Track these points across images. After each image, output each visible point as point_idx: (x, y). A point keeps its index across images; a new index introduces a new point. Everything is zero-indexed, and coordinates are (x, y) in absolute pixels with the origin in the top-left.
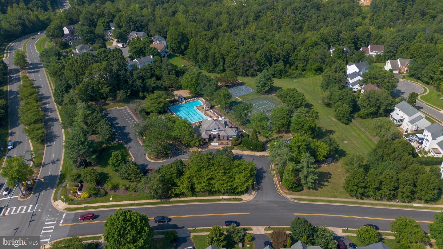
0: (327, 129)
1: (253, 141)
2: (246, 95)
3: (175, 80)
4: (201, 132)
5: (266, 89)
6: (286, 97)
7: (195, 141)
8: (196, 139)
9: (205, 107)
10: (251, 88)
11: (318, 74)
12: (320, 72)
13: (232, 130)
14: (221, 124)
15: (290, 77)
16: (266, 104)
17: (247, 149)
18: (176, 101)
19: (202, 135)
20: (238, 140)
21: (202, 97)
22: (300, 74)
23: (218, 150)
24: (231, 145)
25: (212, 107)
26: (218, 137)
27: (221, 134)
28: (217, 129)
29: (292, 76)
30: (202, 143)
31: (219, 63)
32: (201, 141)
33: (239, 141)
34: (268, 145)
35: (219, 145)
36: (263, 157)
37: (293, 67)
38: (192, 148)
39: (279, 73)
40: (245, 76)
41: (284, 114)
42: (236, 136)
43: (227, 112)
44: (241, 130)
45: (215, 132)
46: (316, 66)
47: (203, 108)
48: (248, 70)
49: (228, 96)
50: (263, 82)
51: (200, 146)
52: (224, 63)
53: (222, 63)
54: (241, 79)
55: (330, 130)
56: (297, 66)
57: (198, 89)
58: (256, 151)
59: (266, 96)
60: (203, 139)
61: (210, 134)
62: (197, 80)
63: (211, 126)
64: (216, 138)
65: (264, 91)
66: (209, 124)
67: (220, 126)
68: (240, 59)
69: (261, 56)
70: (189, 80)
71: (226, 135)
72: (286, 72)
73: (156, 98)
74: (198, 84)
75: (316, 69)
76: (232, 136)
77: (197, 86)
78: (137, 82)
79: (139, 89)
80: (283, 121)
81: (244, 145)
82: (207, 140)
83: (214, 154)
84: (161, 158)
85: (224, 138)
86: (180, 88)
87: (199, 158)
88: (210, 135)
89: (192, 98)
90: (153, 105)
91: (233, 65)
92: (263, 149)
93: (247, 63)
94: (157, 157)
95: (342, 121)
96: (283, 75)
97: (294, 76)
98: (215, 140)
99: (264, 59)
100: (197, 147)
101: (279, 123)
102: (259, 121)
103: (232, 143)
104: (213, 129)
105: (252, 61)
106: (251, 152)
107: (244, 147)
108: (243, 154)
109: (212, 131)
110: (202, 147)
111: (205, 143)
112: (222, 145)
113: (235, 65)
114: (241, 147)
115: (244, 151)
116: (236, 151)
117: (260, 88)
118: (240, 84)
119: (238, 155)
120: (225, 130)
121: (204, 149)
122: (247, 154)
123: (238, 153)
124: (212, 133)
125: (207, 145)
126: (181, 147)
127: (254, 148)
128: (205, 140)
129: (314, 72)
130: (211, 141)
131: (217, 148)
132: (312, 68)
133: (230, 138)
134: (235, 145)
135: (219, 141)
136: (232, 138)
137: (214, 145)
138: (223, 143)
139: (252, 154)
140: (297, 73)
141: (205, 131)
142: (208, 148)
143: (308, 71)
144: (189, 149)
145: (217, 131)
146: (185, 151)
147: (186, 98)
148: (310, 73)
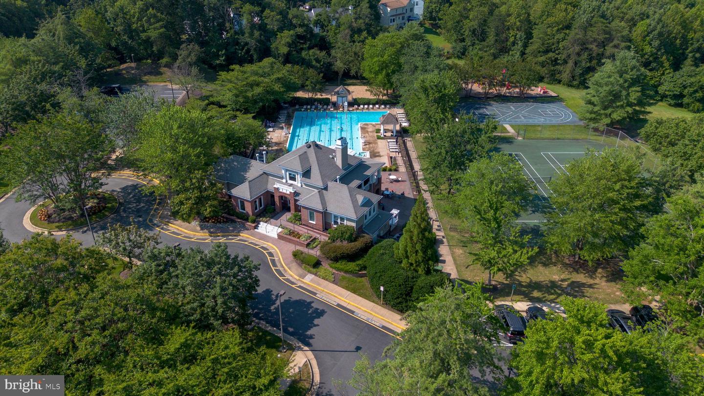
2: (539, 125)
5: (618, 115)
10: (574, 112)
13: (354, 197)
17: (370, 291)
24: (318, 253)
26: (297, 210)
27: (304, 201)
28: (299, 178)
31: (514, 44)
35: (280, 237)
38: (186, 220)
45: (289, 188)
47: (378, 131)
50: (610, 88)
51: (212, 221)
52: (525, 46)
53: (520, 44)
54: (554, 91)
58: (401, 311)
60: (235, 198)
61: (270, 188)
63: (283, 162)
64: (289, 209)
65: (608, 121)
68: (575, 33)
71: (320, 208)
74: (398, 65)
76: (342, 219)
81: (364, 268)
82: (248, 209)
85: (312, 217)
88: (272, 196)
89: (374, 104)
91: (547, 52)
93: (593, 47)
94: (49, 217)
98: (285, 216)
99: (656, 43)
103: (327, 246)
104: (288, 173)
105: (611, 45)
106: (379, 308)
107: (362, 276)
108: (339, 305)
109: (284, 181)
110: (219, 228)
111: (238, 218)
112: (290, 241)
113: (554, 52)
114: (346, 272)
115: (354, 293)
116: (319, 284)
117: (596, 109)
118: (546, 98)
119: (313, 302)
120: (326, 189)
121: (219, 236)
122: (353, 312)
123: (319, 296)
124: (275, 188)
125: (244, 226)
126: (160, 208)
127: (396, 296)
128: (242, 207)
130: (264, 217)
131: (262, 247)
133: (336, 223)
134: (328, 258)
135: (294, 223)
136: (342, 225)
137: (265, 233)
138: (296, 235)
139: (374, 318)
141: (256, 176)
142: (235, 236)
144: (172, 221)
145: (299, 185)
146: (154, 224)
147: (359, 101)
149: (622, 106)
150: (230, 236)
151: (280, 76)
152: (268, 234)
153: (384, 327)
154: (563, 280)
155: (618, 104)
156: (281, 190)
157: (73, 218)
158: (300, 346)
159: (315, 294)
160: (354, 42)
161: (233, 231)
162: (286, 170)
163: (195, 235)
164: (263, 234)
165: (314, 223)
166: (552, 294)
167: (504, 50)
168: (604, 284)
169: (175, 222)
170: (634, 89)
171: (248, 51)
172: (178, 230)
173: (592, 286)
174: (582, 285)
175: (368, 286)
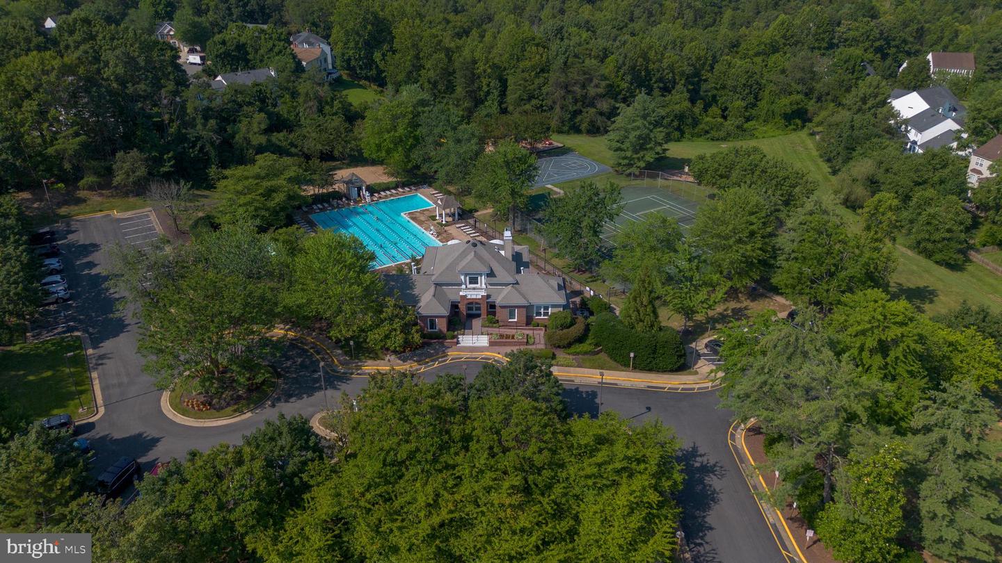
0: (900, 285)
1: (639, 327)
2: (577, 180)
3: (342, 130)
4: (416, 292)
5: (650, 157)
6: (727, 177)
7: (386, 327)
8: (391, 319)
9: (441, 215)
10: (594, 160)
11: (795, 130)
12: (798, 122)
13: (547, 282)
14: (500, 259)
15: (708, 136)
16: (654, 204)
17: (614, 364)
18: (337, 195)
19: (422, 304)
20: (572, 324)
21: (430, 186)
22: (738, 127)
23: (489, 368)
24: (542, 347)
25: (464, 215)
26: (489, 313)
27: (499, 300)
28: (483, 280)
29: (714, 133)
30: (417, 338)
31: (488, 93)
32: (414, 329)
33: (577, 329)
34: (700, 345)
35: (492, 344)
36: (686, 396)
37: (715, 110)
38: (376, 357)
39: (676, 124)
40: (568, 133)
41: (753, 219)
42: (565, 307)
43: (518, 228)
44: (577, 287)
45: (476, 292)
46: (784, 103)
47: (433, 218)
48: (577, 113)
49: (524, 167)
50: (638, 133)
51: (407, 350)
52: (503, 94)
53: (496, 93)
54: (557, 141)
55: (912, 286)
56: (726, 108)
57: (416, 155)
58: (651, 370)
59: (647, 182)
60: (424, 318)
61: (454, 298)
62: (414, 125)
63: (459, 267)
64: (478, 316)
65: (642, 164)
66: (450, 260)
67: (497, 269)
68: (554, 76)
69: (618, 71)
70: (387, 123)
71: (523, 302)
72: (696, 123)
73: (257, 177)
74: (416, 138)
75: (789, 111)
76: (546, 308)
77: (413, 146)
78: (199, 127)
79: (207, 154)
80: (749, 247)
81: (597, 345)
82: (442, 325)
83: (471, 387)
84: (228, 405)
85: (512, 316)
86: (358, 159)
87: (389, 411)
88: (455, 306)
89: (396, 188)
90: (242, 200)
91: (531, 97)
92: (682, 364)
93: (577, 89)
94: (210, 405)
95: (938, 257)
96: (687, 130)
97: (722, 134)
98: (477, 323)
99: (628, 78)
100: (395, 352)
101: (728, 259)
102: (653, 249)
103: (549, 338)
104: (468, 278)
105: (592, 85)
106: (632, 374)
107: (598, 353)
108: (600, 383)
109: (464, 286)
110: (420, 355)
111: (432, 339)
112: (505, 344)
113: (537, 98)
114: (586, 353)
115: (602, 369)
116: (568, 372)
117: (629, 154)
118: (556, 150)
119: (578, 388)
120: (517, 283)
121: (428, 362)
122: (616, 384)
123: (577, 381)
124: (461, 296)
125: (443, 346)
126: (326, 357)
127: (645, 358)
128: (433, 325)
129: (783, 121)
130: (457, 330)
131: (482, 358)
132: (773, 112)
133: (539, 314)
134: (559, 347)
135: (492, 327)
136: (546, 314)
137: (471, 345)
138: (508, 337)
139: (636, 383)
140: (730, 124)
141: (432, 289)
142: (444, 357)
143: (761, 121)
144: (360, 364)
145: (484, 286)
146: (343, 373)
147: (376, 188)
148: (769, 126)
149: (651, 148)
150: (439, 358)
151: (292, 174)
152: (475, 345)
153: (649, 387)
154: (725, 310)
155: (648, 146)
156: (469, 297)
157: (241, 396)
159: (573, 381)
160: (324, 115)
161: (438, 354)
162: (466, 275)
163: (403, 368)
164: (470, 347)
165: (516, 320)
167: (478, 102)
168: (752, 304)
169: (366, 364)
170: (658, 130)
172: (378, 369)
173: (746, 308)
174: (740, 310)
175: (608, 359)
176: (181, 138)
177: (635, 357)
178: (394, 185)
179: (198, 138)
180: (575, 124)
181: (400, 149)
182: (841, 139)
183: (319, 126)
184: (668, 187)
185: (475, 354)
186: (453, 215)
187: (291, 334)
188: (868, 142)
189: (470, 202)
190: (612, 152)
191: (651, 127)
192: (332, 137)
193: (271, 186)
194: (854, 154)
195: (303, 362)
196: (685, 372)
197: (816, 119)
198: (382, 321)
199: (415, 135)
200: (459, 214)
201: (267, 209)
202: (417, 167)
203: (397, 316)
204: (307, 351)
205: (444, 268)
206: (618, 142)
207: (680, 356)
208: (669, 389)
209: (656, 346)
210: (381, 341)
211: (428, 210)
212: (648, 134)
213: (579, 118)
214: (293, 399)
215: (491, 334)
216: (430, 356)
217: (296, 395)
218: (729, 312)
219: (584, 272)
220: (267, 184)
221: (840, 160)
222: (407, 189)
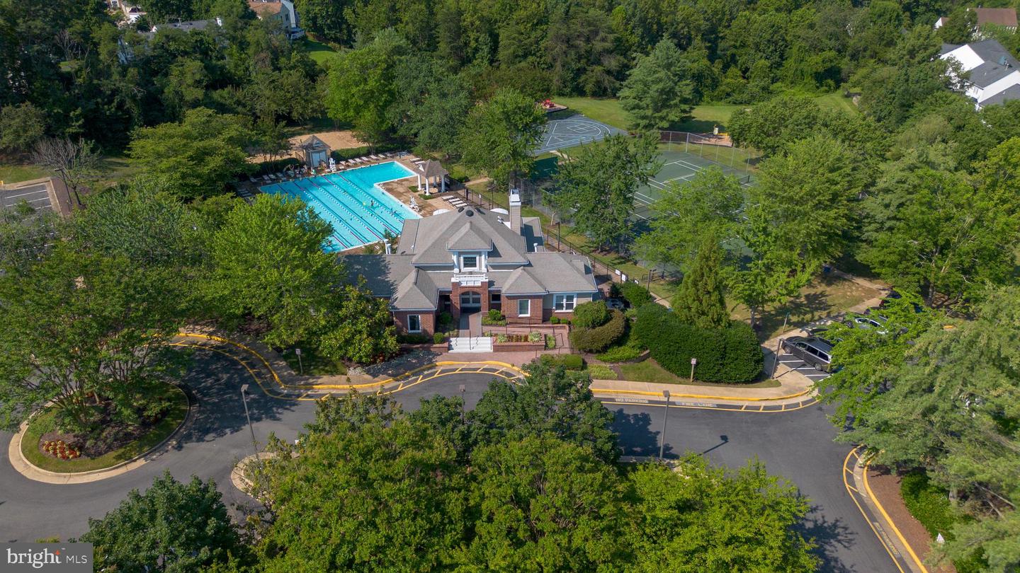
1: (701, 323)
2: (588, 144)
3: (302, 86)
4: (391, 278)
5: (674, 116)
6: (776, 135)
7: (347, 329)
8: (355, 317)
9: (424, 186)
10: (604, 123)
11: (827, 92)
12: (831, 82)
13: (570, 262)
14: (506, 233)
15: (730, 99)
16: (684, 171)
17: (666, 373)
19: (399, 294)
20: (608, 319)
21: (410, 152)
22: (763, 89)
23: (500, 389)
24: (567, 351)
25: (452, 185)
26: (491, 307)
27: (505, 288)
28: (482, 261)
29: (736, 96)
30: (392, 342)
31: (477, 50)
32: (388, 330)
33: (614, 327)
35: (497, 349)
36: (771, 417)
37: (734, 70)
38: (334, 371)
40: (570, 95)
42: (595, 296)
44: (603, 271)
45: (474, 278)
46: (815, 61)
47: (414, 189)
48: (580, 72)
50: (660, 86)
51: (377, 360)
52: (494, 50)
53: (486, 49)
54: (560, 104)
56: (747, 69)
57: (391, 114)
58: (718, 382)
59: (671, 146)
60: (401, 315)
61: (445, 286)
62: (388, 76)
63: (450, 244)
64: (477, 310)
65: (665, 125)
66: (436, 235)
67: (502, 245)
68: (554, 28)
69: (627, 24)
70: (355, 74)
71: (539, 290)
72: (715, 84)
73: (187, 136)
74: (391, 93)
75: (821, 69)
76: (570, 298)
77: (387, 104)
78: (116, 77)
79: (128, 112)
81: (642, 348)
82: (426, 324)
83: (473, 416)
85: (523, 309)
86: (322, 122)
88: (444, 298)
89: (368, 154)
90: (165, 164)
91: (527, 54)
92: (759, 373)
93: (580, 43)
94: (82, 449)
96: (706, 93)
97: (745, 97)
98: (475, 320)
99: (639, 31)
100: (360, 363)
101: (803, 229)
103: (576, 339)
104: (462, 258)
105: (598, 38)
106: (694, 388)
107: (643, 359)
108: (650, 402)
109: (456, 270)
110: (397, 366)
111: (413, 343)
112: (516, 349)
113: (534, 54)
114: (628, 360)
115: (652, 381)
116: (605, 387)
117: (649, 112)
118: (559, 113)
119: (621, 411)
120: (530, 265)
121: (408, 377)
122: (673, 403)
123: (620, 400)
124: (453, 283)
125: (429, 353)
126: (264, 371)
127: (712, 365)
128: (414, 323)
129: (814, 82)
130: (449, 330)
131: (484, 370)
132: (802, 71)
133: (560, 306)
134: (591, 351)
135: (496, 325)
136: (570, 306)
137: (468, 351)
138: (518, 339)
139: (700, 401)
140: (754, 86)
141: (413, 274)
142: (431, 368)
143: (788, 82)
144: (311, 381)
145: (484, 269)
146: (287, 395)
147: (343, 155)
148: (797, 88)
149: (676, 105)
150: (424, 370)
151: (233, 133)
152: (473, 351)
153: (719, 406)
155: (672, 103)
156: (464, 284)
157: (130, 434)
158: (669, 463)
159: (613, 400)
160: (280, 69)
161: (422, 364)
162: (460, 254)
163: (372, 387)
164: (466, 353)
165: (529, 315)
166: (805, 314)
167: (465, 61)
168: (828, 289)
169: (320, 381)
170: (684, 82)
171: (120, 106)
172: (338, 389)
173: (822, 294)
174: (816, 296)
175: (658, 367)
176: (94, 91)
177: (698, 363)
178: (365, 152)
179: (115, 92)
180: (578, 85)
181: (372, 106)
182: (893, 95)
183: (273, 81)
184: (696, 151)
185: (474, 364)
186: (439, 185)
187: (217, 340)
188: (929, 97)
189: (459, 170)
190: (626, 113)
191: (676, 79)
192: (289, 95)
193: (205, 148)
194: (913, 111)
195: (229, 378)
196: (764, 383)
197: (853, 78)
198: (342, 320)
199: (390, 89)
200: (446, 184)
201: (199, 176)
202: (393, 129)
203: (362, 312)
204: (235, 363)
205: (430, 244)
206: (635, 98)
207: (758, 362)
208: (747, 408)
209: (725, 348)
210: (340, 348)
211: (407, 180)
212: (673, 88)
213: (583, 78)
214: (210, 437)
215: (496, 335)
216: (412, 367)
217: (215, 430)
218: (803, 299)
219: (608, 252)
220: (197, 144)
221: (893, 119)
222: (382, 156)
